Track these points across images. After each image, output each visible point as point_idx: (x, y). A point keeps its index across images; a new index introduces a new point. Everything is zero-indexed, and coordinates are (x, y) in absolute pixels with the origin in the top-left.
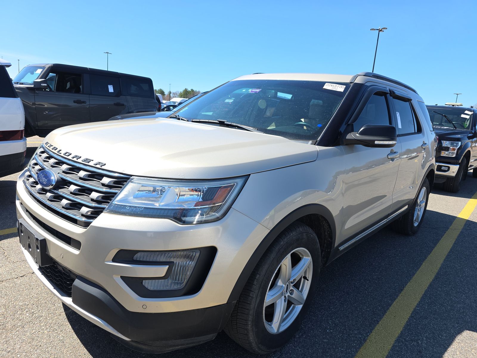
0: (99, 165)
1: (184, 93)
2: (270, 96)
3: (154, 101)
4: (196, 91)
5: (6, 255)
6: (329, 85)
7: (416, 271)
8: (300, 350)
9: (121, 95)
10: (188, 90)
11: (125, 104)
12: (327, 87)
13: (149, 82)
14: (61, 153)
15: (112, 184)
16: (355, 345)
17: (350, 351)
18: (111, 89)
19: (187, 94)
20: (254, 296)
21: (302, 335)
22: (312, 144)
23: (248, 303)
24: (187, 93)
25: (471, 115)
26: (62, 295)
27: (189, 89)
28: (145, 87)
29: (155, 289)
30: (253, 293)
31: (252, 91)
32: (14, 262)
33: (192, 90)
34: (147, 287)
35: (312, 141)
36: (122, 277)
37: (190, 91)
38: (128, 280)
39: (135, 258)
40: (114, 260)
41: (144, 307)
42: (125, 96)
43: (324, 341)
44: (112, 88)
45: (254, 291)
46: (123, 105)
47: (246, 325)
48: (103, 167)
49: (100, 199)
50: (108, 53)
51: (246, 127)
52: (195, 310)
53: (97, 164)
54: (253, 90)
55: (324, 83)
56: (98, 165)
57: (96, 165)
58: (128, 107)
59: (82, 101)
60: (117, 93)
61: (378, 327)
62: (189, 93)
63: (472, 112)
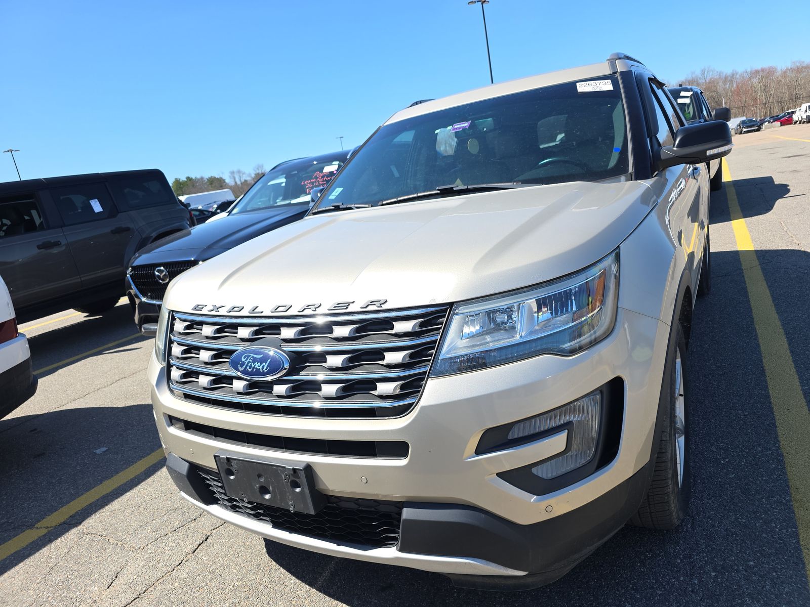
0: (375, 306)
1: (175, 187)
2: (485, 129)
3: (178, 208)
4: (196, 177)
5: (116, 542)
6: (583, 85)
7: (756, 339)
8: (710, 502)
9: (119, 213)
10: (181, 181)
11: (131, 226)
12: (582, 88)
13: (156, 176)
14: (262, 312)
15: (417, 329)
16: (774, 466)
17: (775, 476)
18: (97, 207)
19: (182, 188)
20: (668, 438)
21: (694, 481)
22: (627, 180)
23: (663, 453)
24: (182, 186)
25: (691, 97)
26: (365, 550)
27: (183, 178)
28: (154, 186)
29: (555, 475)
30: (666, 433)
31: (454, 129)
32: (142, 547)
33: (188, 178)
34: (541, 476)
35: (625, 176)
36: (499, 475)
37: (186, 181)
38: (512, 477)
39: (510, 437)
40: (478, 452)
41: (549, 509)
42: (125, 213)
43: (731, 477)
44: (98, 203)
45: (666, 431)
46: (128, 229)
47: (666, 486)
48: (385, 307)
49: (407, 360)
50: (11, 151)
51: (497, 184)
52: (616, 487)
53: (368, 305)
54: (456, 127)
55: (573, 85)
56: (370, 306)
57: (366, 307)
58: (137, 230)
59: (52, 242)
60: (111, 211)
61: (781, 431)
62: (184, 186)
63: (689, 92)
